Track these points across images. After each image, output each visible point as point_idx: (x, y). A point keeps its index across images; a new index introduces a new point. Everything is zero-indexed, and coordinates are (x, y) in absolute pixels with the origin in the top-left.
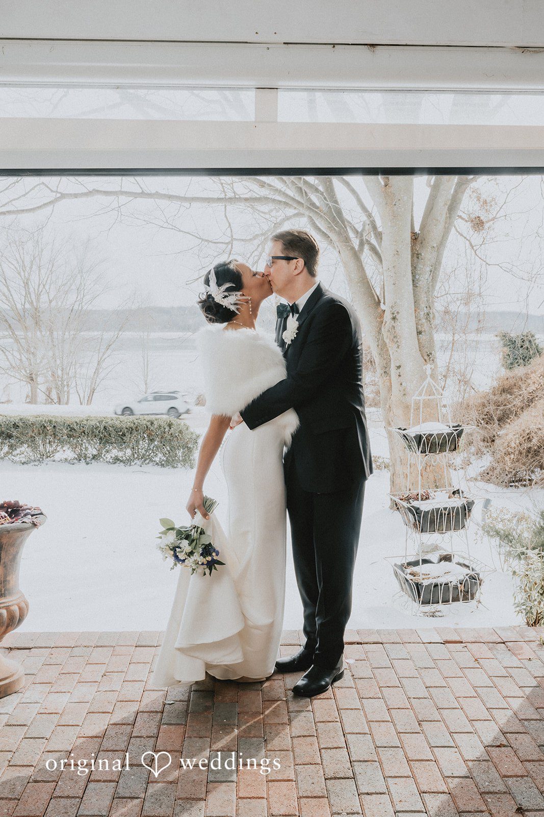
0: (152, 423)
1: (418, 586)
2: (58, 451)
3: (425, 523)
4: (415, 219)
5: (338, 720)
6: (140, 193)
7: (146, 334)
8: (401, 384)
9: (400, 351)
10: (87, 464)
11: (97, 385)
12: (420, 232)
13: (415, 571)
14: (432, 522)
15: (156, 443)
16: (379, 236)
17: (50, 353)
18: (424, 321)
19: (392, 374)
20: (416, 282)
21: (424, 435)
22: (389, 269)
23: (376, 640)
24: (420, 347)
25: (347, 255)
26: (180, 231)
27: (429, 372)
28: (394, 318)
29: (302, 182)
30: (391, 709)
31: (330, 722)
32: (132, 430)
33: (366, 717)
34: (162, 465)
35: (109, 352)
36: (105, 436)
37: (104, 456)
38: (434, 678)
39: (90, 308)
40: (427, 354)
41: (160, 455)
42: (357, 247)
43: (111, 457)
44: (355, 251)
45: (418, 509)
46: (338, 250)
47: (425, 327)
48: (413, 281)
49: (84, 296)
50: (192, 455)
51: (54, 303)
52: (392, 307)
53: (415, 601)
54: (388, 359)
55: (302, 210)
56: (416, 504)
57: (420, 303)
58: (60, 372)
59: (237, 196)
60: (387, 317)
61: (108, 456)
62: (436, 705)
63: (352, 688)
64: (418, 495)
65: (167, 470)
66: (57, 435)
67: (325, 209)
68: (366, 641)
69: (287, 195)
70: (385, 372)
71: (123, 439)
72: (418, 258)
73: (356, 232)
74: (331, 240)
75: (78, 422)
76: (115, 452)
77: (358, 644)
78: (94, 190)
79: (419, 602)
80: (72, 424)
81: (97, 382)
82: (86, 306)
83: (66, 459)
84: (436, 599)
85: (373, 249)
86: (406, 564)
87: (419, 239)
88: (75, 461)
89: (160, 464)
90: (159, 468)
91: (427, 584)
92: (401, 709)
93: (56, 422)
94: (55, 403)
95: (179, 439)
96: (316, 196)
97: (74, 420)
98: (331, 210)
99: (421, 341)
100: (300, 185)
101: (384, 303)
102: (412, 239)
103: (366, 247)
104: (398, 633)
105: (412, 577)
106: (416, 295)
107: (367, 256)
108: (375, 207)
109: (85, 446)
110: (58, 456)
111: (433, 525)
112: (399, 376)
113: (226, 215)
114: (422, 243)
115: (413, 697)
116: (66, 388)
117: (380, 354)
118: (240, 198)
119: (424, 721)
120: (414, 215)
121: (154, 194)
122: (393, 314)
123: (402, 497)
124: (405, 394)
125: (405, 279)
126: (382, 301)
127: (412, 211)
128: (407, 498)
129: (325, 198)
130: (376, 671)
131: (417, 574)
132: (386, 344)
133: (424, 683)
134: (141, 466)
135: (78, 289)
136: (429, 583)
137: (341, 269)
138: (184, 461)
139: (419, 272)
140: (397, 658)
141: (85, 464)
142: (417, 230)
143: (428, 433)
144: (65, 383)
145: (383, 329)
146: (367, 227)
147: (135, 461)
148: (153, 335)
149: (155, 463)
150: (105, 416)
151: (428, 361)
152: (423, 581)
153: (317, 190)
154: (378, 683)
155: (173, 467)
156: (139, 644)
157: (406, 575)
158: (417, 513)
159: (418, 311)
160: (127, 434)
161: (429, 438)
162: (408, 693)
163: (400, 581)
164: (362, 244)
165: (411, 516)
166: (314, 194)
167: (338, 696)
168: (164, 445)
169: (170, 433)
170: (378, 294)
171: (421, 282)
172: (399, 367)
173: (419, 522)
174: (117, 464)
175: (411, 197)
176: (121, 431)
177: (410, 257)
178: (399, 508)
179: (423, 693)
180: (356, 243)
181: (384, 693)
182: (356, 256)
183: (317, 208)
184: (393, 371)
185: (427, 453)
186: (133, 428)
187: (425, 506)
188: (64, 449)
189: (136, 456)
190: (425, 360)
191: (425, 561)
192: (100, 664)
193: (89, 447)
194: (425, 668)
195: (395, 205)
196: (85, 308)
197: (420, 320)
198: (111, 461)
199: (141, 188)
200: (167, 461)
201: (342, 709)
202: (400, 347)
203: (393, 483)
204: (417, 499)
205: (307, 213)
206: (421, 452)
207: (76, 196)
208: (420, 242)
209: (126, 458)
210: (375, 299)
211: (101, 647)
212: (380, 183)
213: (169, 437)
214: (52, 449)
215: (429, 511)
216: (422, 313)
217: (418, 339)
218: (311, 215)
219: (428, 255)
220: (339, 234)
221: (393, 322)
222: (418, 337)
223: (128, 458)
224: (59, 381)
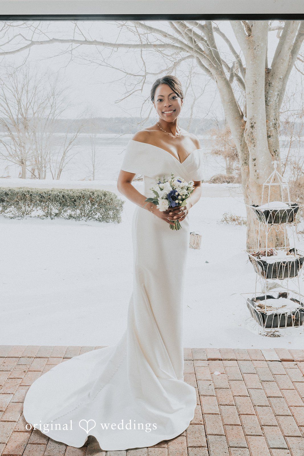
0: (93, 194)
1: (263, 315)
2: (34, 211)
3: (269, 272)
4: (268, 59)
5: (202, 423)
6: (83, 41)
7: (94, 135)
8: (256, 171)
9: (255, 149)
10: (52, 219)
11: (63, 167)
12: (271, 68)
13: (261, 304)
14: (275, 271)
15: (96, 206)
16: (243, 70)
17: (34, 147)
18: (272, 129)
19: (249, 164)
20: (268, 102)
21: (271, 211)
22: (249, 93)
23: (232, 358)
24: (269, 146)
25: (221, 83)
26: (113, 67)
27: (275, 166)
28: (252, 127)
29: (192, 33)
30: (242, 414)
31: (196, 424)
32: (81, 197)
33: (222, 420)
34: (100, 221)
35: (71, 146)
36: (63, 202)
37: (63, 214)
38: (273, 390)
39: (59, 118)
40: (273, 151)
41: (99, 214)
42: (228, 78)
43: (67, 215)
44: (227, 81)
45: (265, 262)
46: (215, 80)
47: (273, 133)
48: (266, 101)
49: (55, 110)
50: (119, 215)
51: (36, 115)
52: (251, 119)
53: (261, 325)
54: (248, 154)
55: (191, 53)
56: (263, 258)
57: (270, 116)
58: (40, 159)
59: (149, 44)
60: (248, 126)
61: (65, 214)
62: (274, 412)
63: (213, 396)
64: (265, 252)
65: (103, 224)
66: (33, 200)
67: (207, 52)
68: (225, 358)
69: (182, 43)
70: (245, 163)
71: (74, 204)
72: (269, 86)
73: (229, 68)
74: (211, 73)
75: (46, 192)
76: (69, 212)
77: (219, 360)
78: (53, 39)
79: (264, 326)
80: (42, 193)
81: (63, 165)
82: (56, 117)
83: (39, 216)
84: (276, 325)
85: (240, 80)
86: (255, 299)
87: (271, 73)
88: (44, 217)
89: (98, 220)
90: (97, 223)
91: (269, 314)
92: (249, 414)
93: (32, 192)
94: (37, 178)
95: (111, 204)
96: (202, 43)
97: (43, 191)
98: (212, 53)
99: (270, 142)
100: (190, 36)
101: (246, 117)
102: (266, 72)
103: (235, 78)
104: (248, 352)
105: (259, 308)
106: (267, 111)
107: (235, 84)
108: (242, 51)
109: (51, 207)
110: (33, 214)
111: (275, 273)
112: (255, 165)
113: (141, 56)
114: (272, 76)
115: (257, 405)
116: (44, 169)
117: (242, 151)
118: (151, 44)
119: (265, 426)
120: (268, 57)
121: (93, 42)
122: (252, 124)
123: (254, 253)
124: (258, 178)
125: (260, 100)
126: (245, 115)
127: (267, 54)
128: (257, 254)
129: (208, 45)
130: (232, 383)
131: (263, 306)
132: (246, 144)
133: (266, 394)
134: (86, 221)
135: (51, 106)
136: (271, 314)
137: (218, 94)
138: (114, 218)
139: (270, 95)
140: (247, 372)
141: (50, 219)
142: (269, 67)
143: (274, 209)
144: (43, 165)
145: (244, 134)
146: (236, 65)
147: (83, 218)
148: (99, 135)
149: (95, 219)
150: (63, 188)
151: (274, 155)
152: (267, 312)
153: (202, 39)
154: (232, 392)
155: (107, 222)
156: (66, 356)
157: (255, 307)
158: (264, 265)
159: (269, 122)
160: (77, 201)
161: (274, 213)
162: (254, 402)
163: (251, 311)
164: (232, 76)
165: (260, 267)
166: (200, 41)
167: (203, 403)
168: (101, 208)
169: (105, 200)
170: (242, 111)
171: (271, 102)
172: (255, 160)
173: (266, 271)
174: (71, 220)
175: (266, 44)
176: (73, 198)
177: (264, 85)
178: (252, 260)
179: (264, 401)
180: (228, 75)
181: (237, 401)
182: (228, 84)
183: (203, 51)
184: (251, 162)
185: (272, 224)
186: (81, 196)
187: (270, 260)
188: (37, 209)
189: (83, 214)
190: (272, 155)
191: (269, 297)
192: (37, 371)
193: (53, 208)
194: (267, 381)
195: (255, 49)
196: (55, 118)
197: (270, 128)
198: (67, 217)
199: (85, 37)
200: (103, 218)
201: (205, 414)
202: (255, 146)
203: (249, 236)
204: (265, 255)
205: (195, 55)
206: (269, 223)
207: (42, 43)
208: (271, 75)
209: (77, 216)
210: (239, 114)
211: (40, 358)
212: (245, 34)
213: (104, 203)
214: (29, 209)
215: (273, 264)
216: (271, 123)
217: (268, 141)
218: (198, 56)
219: (276, 84)
220: (217, 69)
221: (251, 129)
222: (268, 139)
223: (78, 216)
224: (39, 164)
